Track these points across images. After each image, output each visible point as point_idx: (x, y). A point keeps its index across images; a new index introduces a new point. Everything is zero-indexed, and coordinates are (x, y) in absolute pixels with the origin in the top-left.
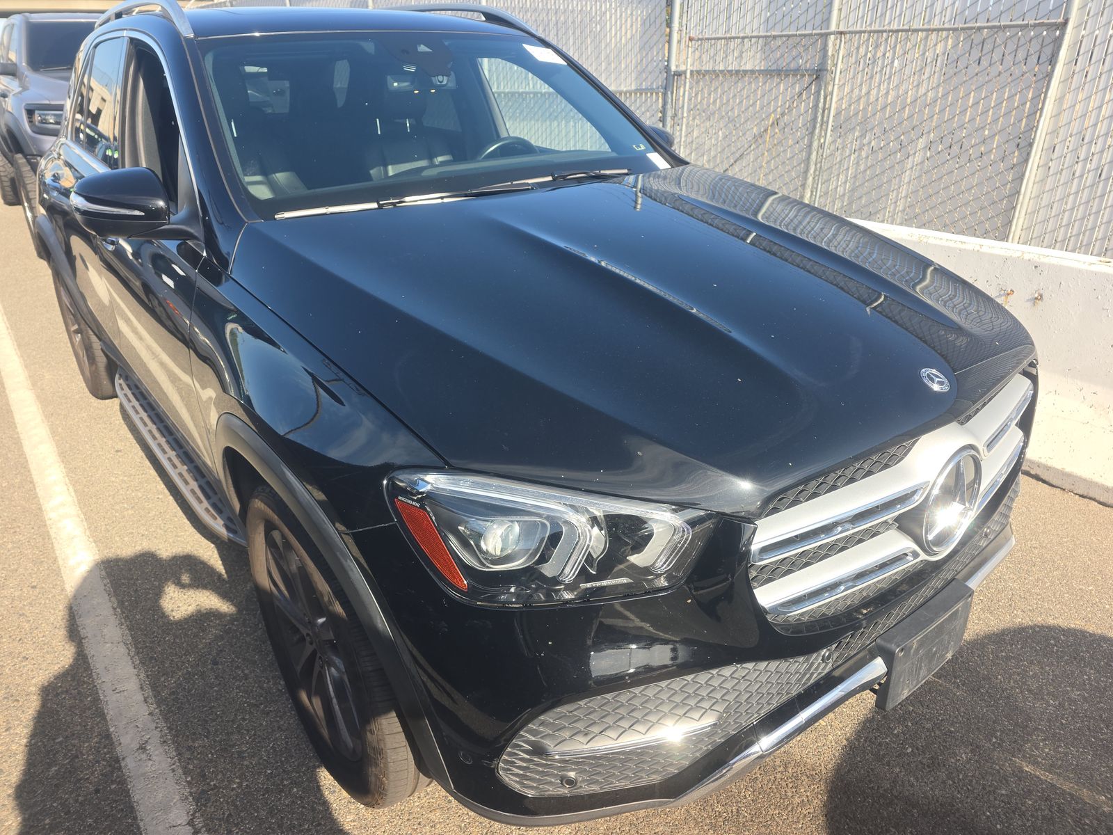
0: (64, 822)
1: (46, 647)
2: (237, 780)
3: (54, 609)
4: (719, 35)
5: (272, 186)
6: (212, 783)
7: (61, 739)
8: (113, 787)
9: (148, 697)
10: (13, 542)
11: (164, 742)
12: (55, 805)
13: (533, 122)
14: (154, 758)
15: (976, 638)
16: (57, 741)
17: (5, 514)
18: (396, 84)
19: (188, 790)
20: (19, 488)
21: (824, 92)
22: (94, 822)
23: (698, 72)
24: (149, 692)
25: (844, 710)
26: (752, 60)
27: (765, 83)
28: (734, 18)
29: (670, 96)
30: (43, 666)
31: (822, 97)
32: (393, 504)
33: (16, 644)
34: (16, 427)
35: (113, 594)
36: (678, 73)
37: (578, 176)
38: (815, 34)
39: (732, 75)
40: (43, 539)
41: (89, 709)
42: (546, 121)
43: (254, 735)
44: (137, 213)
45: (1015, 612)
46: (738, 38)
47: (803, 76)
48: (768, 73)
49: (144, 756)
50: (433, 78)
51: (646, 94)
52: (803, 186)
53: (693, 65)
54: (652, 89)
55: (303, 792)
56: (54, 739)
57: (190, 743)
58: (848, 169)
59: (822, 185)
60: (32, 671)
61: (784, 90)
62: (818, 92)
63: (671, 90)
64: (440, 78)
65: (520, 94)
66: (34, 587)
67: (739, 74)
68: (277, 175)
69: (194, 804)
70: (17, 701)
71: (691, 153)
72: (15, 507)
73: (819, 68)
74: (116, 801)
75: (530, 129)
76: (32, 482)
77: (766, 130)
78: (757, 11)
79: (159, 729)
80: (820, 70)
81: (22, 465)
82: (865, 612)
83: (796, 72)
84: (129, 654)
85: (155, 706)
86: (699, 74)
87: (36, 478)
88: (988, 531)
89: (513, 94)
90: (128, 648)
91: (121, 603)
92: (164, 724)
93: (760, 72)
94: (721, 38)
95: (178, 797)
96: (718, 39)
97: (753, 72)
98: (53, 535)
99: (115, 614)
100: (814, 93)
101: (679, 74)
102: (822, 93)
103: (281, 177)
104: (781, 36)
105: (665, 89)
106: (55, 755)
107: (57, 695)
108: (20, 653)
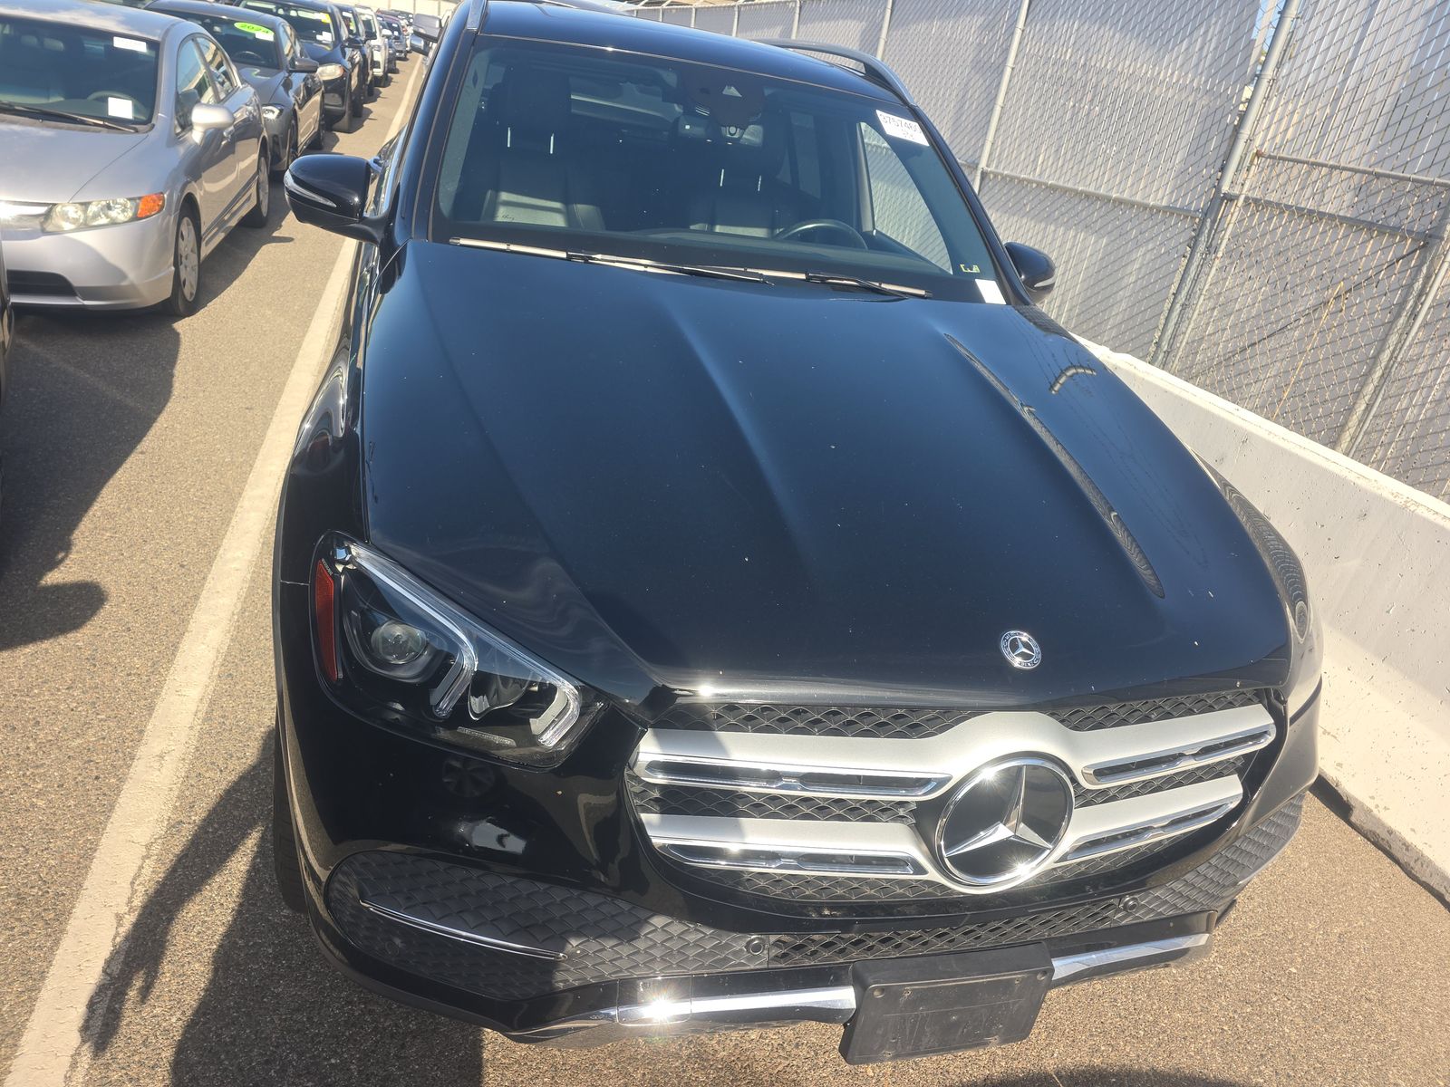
0: (51, 793)
1: (152, 626)
2: (216, 826)
3: (184, 594)
4: (1302, 157)
5: (569, 216)
6: (193, 818)
7: (103, 717)
8: (112, 780)
9: (200, 711)
10: (195, 517)
11: (183, 759)
12: (56, 774)
13: (1024, 220)
14: (163, 770)
15: (1173, 1072)
16: (99, 717)
17: (208, 488)
18: (688, 127)
19: (169, 814)
20: (237, 467)
21: (1428, 269)
22: (75, 805)
23: (1256, 201)
24: (204, 707)
25: (911, 1071)
26: (1337, 200)
27: (1346, 236)
28: (1329, 139)
29: (1208, 224)
30: (137, 644)
31: (1422, 275)
32: (316, 564)
33: (131, 613)
34: (276, 408)
35: (242, 599)
36: (1228, 197)
37: (845, 282)
38: (1437, 184)
39: (1303, 215)
40: (223, 524)
41: (146, 699)
42: (1041, 222)
43: (263, 790)
44: (330, 203)
45: (1263, 1068)
46: (1326, 166)
47: (1404, 238)
48: (1354, 223)
49: (156, 765)
50: (722, 128)
51: (1179, 215)
52: (1358, 394)
53: (1252, 189)
54: (1189, 211)
55: (264, 866)
56: (98, 714)
57: (202, 771)
58: (1431, 387)
59: (1384, 400)
60: (126, 643)
61: (1371, 252)
62: (1419, 267)
63: (1212, 218)
64: (733, 130)
65: (1021, 181)
66: (182, 566)
67: (1314, 216)
68: (579, 206)
69: (165, 829)
70: (95, 666)
71: (1214, 308)
72: (221, 484)
73: (1432, 232)
74: (105, 795)
75: (1019, 228)
76: (251, 466)
77: (1326, 303)
78: (1365, 134)
79: (187, 746)
80: (1430, 236)
81: (254, 449)
82: (827, 912)
83: (1394, 231)
84: (214, 662)
85: (200, 722)
86: (1255, 203)
87: (258, 464)
88: (1131, 903)
89: (1012, 178)
90: (217, 657)
91: (243, 610)
92: (195, 743)
93: (1343, 219)
94: (1304, 162)
95: (156, 817)
96: (1298, 162)
97: (1332, 217)
98: (233, 522)
99: (230, 621)
100: (1414, 267)
101: (1231, 199)
102: (1424, 270)
103: (581, 209)
104: (1388, 176)
105: (1206, 215)
106: (88, 728)
107: (130, 675)
108: (128, 622)
